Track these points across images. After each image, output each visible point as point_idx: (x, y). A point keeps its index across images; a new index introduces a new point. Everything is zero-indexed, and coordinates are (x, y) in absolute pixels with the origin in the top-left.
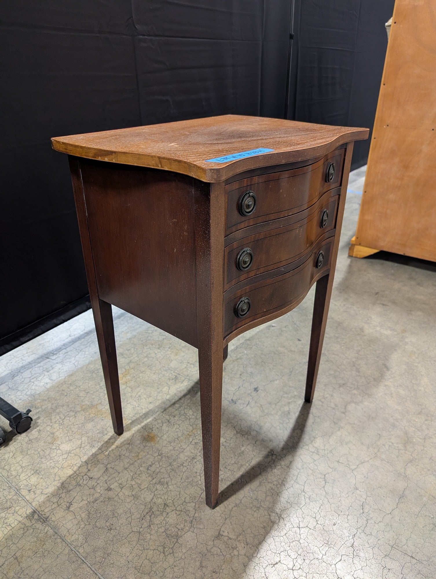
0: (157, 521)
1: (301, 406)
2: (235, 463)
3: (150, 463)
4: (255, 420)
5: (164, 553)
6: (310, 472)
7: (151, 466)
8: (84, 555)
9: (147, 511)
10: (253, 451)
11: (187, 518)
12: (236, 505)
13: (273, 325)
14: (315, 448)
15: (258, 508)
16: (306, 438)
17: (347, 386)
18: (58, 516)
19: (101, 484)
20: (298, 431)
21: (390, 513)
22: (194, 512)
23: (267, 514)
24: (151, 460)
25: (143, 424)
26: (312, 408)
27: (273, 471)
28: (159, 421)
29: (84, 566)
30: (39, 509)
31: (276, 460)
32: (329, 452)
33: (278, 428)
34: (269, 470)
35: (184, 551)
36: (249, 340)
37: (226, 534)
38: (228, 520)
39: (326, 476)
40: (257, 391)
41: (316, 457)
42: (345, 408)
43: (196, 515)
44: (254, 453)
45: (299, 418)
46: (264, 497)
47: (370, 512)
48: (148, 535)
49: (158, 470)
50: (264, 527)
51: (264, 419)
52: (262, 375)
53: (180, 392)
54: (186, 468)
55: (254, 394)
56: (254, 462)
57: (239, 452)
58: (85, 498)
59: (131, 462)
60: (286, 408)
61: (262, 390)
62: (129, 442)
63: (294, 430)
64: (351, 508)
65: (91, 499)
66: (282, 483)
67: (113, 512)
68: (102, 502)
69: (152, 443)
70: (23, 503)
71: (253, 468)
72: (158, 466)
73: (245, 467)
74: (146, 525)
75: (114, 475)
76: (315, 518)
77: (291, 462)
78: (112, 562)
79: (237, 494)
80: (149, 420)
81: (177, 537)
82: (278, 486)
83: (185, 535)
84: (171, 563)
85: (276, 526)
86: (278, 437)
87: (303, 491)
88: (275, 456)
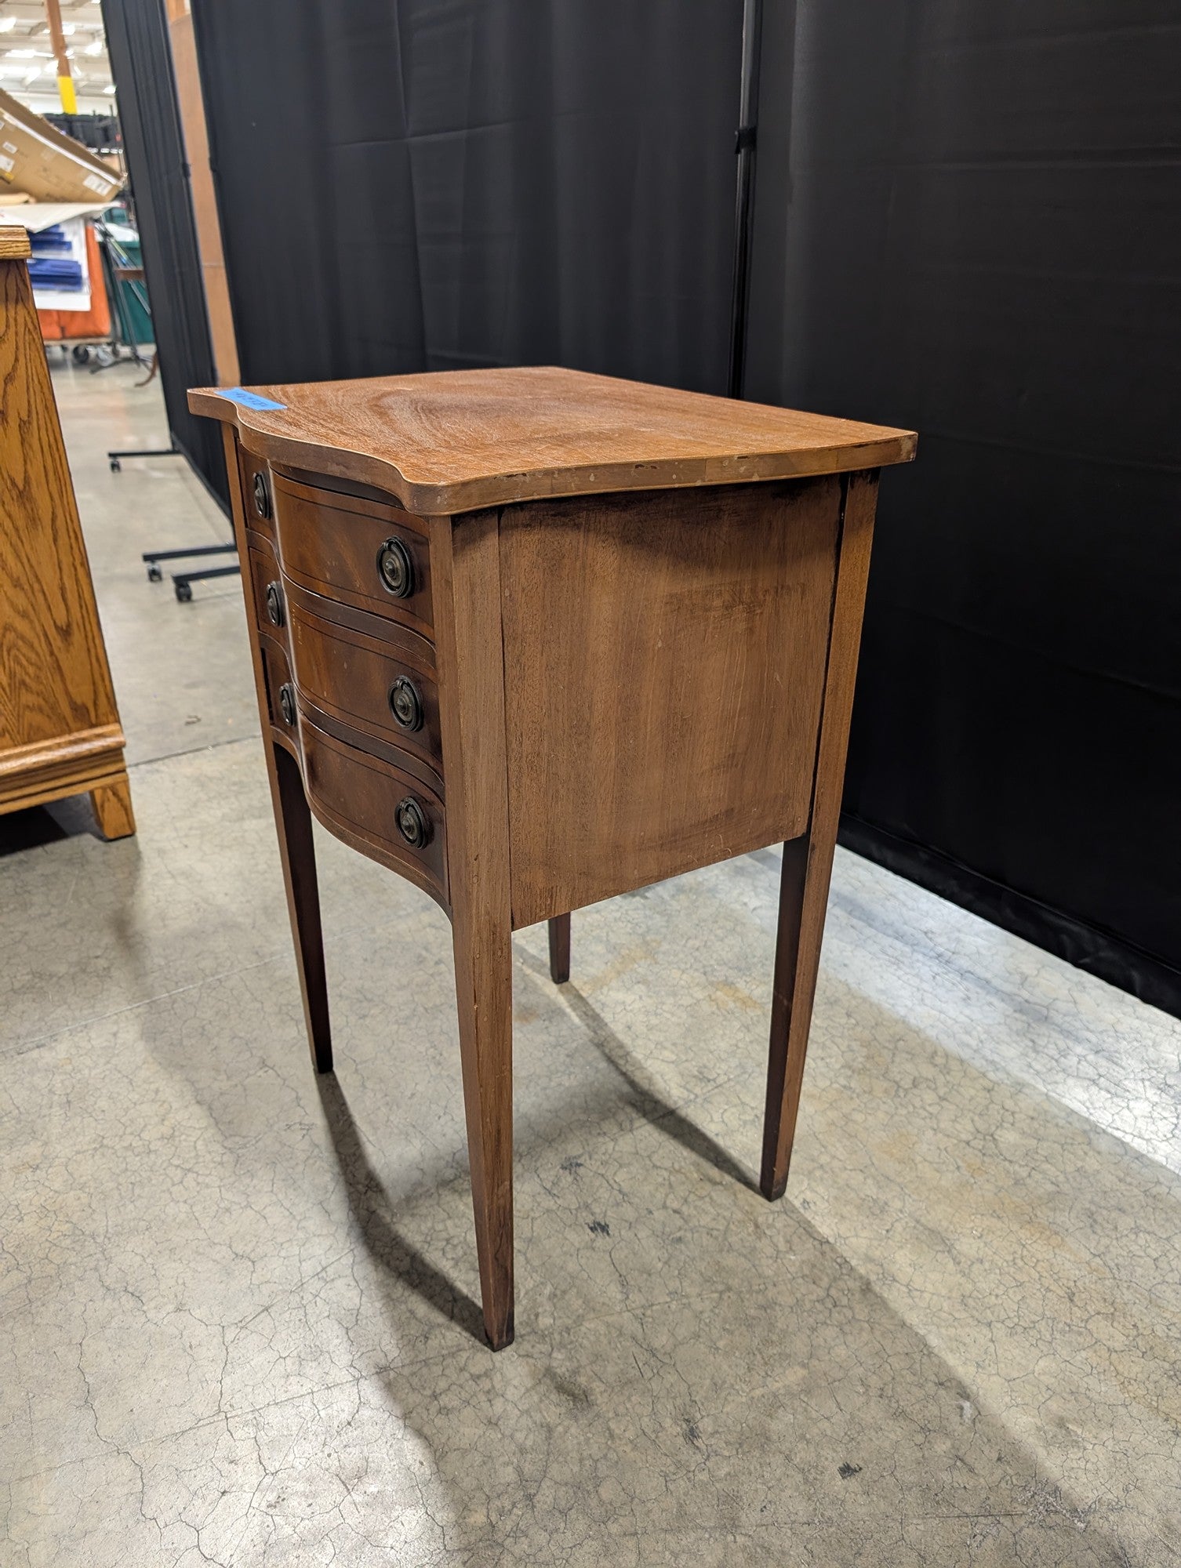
16: (374, 1273)
21: (80, 1344)
27: (330, 1175)
28: (564, 1033)
31: (352, 1190)
32: (304, 1302)
33: (440, 1227)
34: (337, 1169)
41: (308, 1267)
47: (116, 1305)
53: (650, 1079)
55: (586, 1217)
56: (370, 1149)
57: (412, 1137)
61: (594, 1241)
63: (415, 1258)
64: (153, 1272)
66: (291, 1180)
71: (358, 1144)
73: (369, 1132)
85: (220, 1138)
86: (413, 1215)
87: (249, 1206)
88: (364, 1190)
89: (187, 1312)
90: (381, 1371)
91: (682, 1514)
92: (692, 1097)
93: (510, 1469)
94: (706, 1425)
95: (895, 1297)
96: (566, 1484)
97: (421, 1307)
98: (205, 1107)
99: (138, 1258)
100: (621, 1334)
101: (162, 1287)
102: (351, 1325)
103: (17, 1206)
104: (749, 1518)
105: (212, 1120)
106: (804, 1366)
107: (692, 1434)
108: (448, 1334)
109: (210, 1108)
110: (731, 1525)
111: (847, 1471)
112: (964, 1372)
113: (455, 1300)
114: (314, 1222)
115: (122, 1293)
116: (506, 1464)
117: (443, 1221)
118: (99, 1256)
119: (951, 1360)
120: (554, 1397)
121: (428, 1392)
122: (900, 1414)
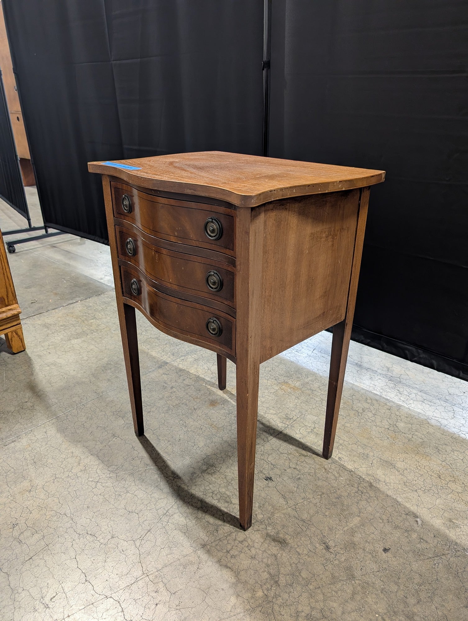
2: (173, 451)
3: (188, 404)
7: (186, 405)
12: (133, 448)
14: (172, 514)
15: (125, 460)
16: (188, 510)
19: (177, 384)
20: (199, 504)
21: (75, 558)
23: (118, 464)
24: (191, 405)
26: (232, 527)
27: (157, 475)
28: (230, 408)
30: (168, 364)
31: (168, 479)
32: (164, 525)
33: (208, 488)
34: (159, 472)
35: (112, 420)
36: (371, 486)
37: (114, 439)
38: (123, 441)
39: (137, 515)
40: (266, 480)
41: (161, 512)
49: (181, 408)
50: (108, 461)
51: (222, 478)
52: (295, 489)
53: (269, 421)
55: (262, 476)
57: (184, 455)
58: (169, 379)
59: (193, 396)
63: (202, 501)
64: (97, 524)
65: (167, 381)
68: (164, 385)
69: (207, 405)
70: (175, 359)
71: (164, 462)
72: (184, 408)
73: (167, 456)
75: (183, 389)
80: (232, 402)
85: (106, 467)
86: (195, 485)
87: (127, 492)
88: (173, 479)
89: (117, 538)
90: (204, 546)
91: (333, 577)
92: (286, 426)
93: (266, 573)
94: (331, 544)
95: (382, 487)
96: (288, 575)
97: (211, 520)
98: (95, 456)
99: (88, 520)
100: (290, 517)
101: (103, 529)
102: (186, 531)
103: (27, 508)
104: (358, 573)
105: (100, 461)
106: (359, 516)
107: (327, 548)
108: (225, 528)
109: (97, 456)
110: (352, 577)
111: (385, 550)
112: (414, 509)
113: (223, 515)
114: (157, 495)
115: (86, 535)
116: (264, 571)
117: (208, 486)
118: (71, 521)
119: (408, 505)
120: (273, 543)
121: (225, 551)
122: (396, 527)
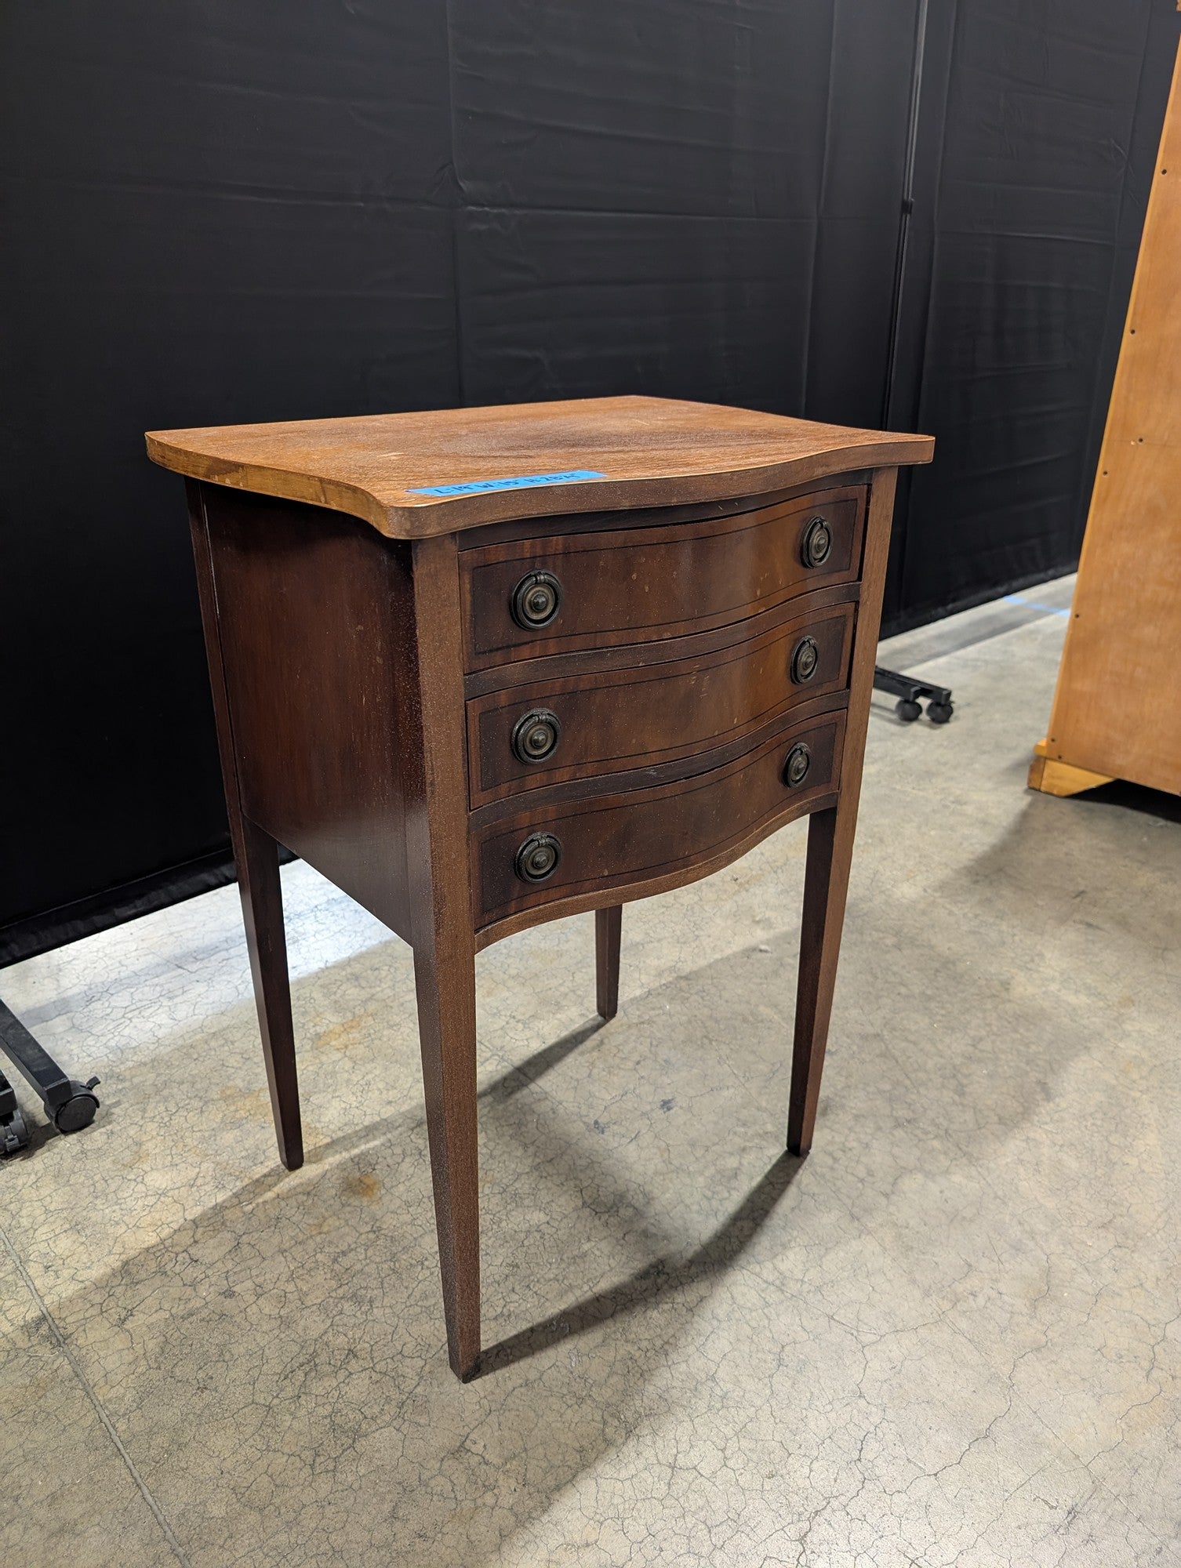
0: (317, 1388)
1: (774, 1161)
2: (556, 1279)
3: (344, 1247)
4: (640, 1180)
5: (312, 1466)
6: (748, 1331)
7: (344, 1253)
8: (124, 1437)
9: (301, 1360)
10: (611, 1255)
11: (394, 1394)
12: (527, 1383)
13: (763, 947)
14: (776, 1274)
15: (581, 1400)
16: (763, 1242)
17: (919, 1128)
18: (92, 1336)
19: (213, 1279)
20: (747, 1224)
21: (936, 1475)
22: (414, 1383)
23: (599, 1418)
24: (350, 1239)
25: (356, 1151)
26: (801, 1171)
27: (649, 1313)
28: (398, 1150)
29: (118, 1462)
30: (56, 1314)
31: (666, 1287)
32: (813, 1289)
33: (695, 1208)
34: (639, 1309)
35: (362, 1471)
36: (686, 978)
37: (478, 1448)
38: (493, 1418)
39: (787, 1349)
40: (669, 1109)
41: (773, 1296)
42: (894, 1184)
43: (419, 1390)
44: (613, 1263)
45: (760, 1189)
46: (604, 1375)
47: (879, 1461)
48: (288, 1417)
49: (358, 1267)
50: (581, 1450)
51: (664, 1180)
52: (695, 1071)
54: (428, 1273)
55: (659, 1114)
56: (604, 1285)
57: (576, 1253)
58: (166, 1306)
59: (301, 1237)
60: (732, 1162)
61: (681, 1108)
62: (311, 1191)
63: (736, 1218)
64: (829, 1440)
65: (180, 1310)
66: (665, 1348)
67: (222, 1349)
68: (203, 1320)
69: (365, 1201)
70: (25, 1293)
71: (598, 1299)
72: (362, 1257)
73: (578, 1293)
74: (289, 1391)
75: (250, 1262)
76: (723, 1450)
77: (702, 1299)
78: (183, 1465)
79: (537, 1356)
80: (371, 1144)
81: (357, 1434)
82: (648, 1354)
83: (377, 1435)
84: (322, 1494)
85: (612, 1452)
86: (687, 1230)
87: (713, 1378)
88: (664, 1277)
90: (855, 1217)
92: (497, 1057)
93: (896, 1133)
95: (689, 967)
96: (892, 1105)
97: (786, 1203)
99: (815, 1465)
102: (823, 1246)
108: (804, 1183)
112: (735, 948)
113: (772, 1183)
115: (863, 1461)
116: (894, 1135)
118: (826, 1512)
119: (729, 952)
121: (861, 1184)
